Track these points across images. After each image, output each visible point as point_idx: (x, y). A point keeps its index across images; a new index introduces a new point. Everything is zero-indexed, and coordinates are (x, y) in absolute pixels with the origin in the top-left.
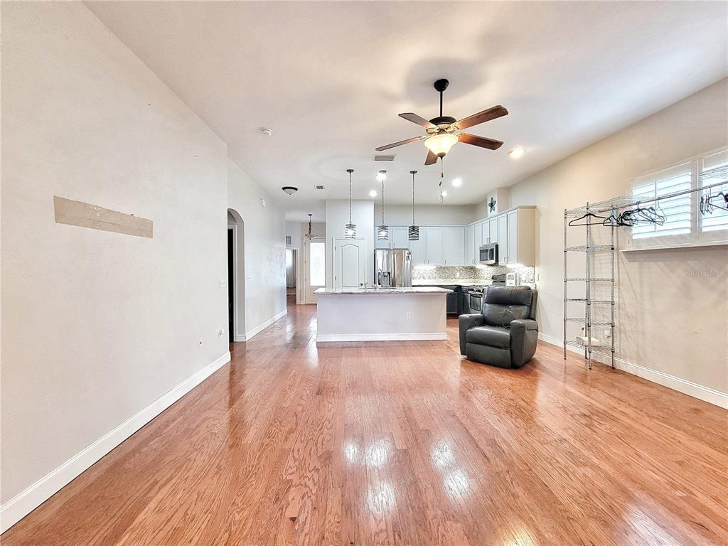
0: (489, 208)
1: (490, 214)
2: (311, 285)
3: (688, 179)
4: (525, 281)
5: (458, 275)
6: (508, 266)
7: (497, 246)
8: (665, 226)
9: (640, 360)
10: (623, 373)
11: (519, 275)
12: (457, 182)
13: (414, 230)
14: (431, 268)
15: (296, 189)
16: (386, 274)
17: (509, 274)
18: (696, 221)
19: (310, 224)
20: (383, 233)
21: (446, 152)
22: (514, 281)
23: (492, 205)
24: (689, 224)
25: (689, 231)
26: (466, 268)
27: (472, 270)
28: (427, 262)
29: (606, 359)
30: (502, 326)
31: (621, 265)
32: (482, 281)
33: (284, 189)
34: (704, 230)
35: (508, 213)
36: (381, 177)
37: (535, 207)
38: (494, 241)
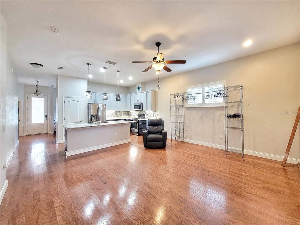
0: (137, 89)
1: (137, 92)
2: (33, 123)
3: (201, 89)
4: (152, 117)
5: (122, 115)
6: (146, 111)
7: (142, 104)
8: (197, 101)
9: (191, 138)
10: (187, 143)
11: (151, 115)
12: (131, 78)
13: (118, 96)
14: (112, 112)
15: (42, 66)
16: (94, 116)
17: (147, 114)
18: (203, 100)
19: (37, 86)
20: (105, 97)
21: (160, 70)
22: (148, 117)
23: (139, 88)
24: (202, 101)
25: (202, 103)
26: (125, 112)
27: (128, 113)
28: (111, 109)
29: (182, 140)
30: (156, 134)
31: (185, 111)
32: (133, 117)
33: (32, 64)
34: (205, 103)
35: (147, 92)
36: (102, 70)
37: (155, 91)
38: (140, 102)
